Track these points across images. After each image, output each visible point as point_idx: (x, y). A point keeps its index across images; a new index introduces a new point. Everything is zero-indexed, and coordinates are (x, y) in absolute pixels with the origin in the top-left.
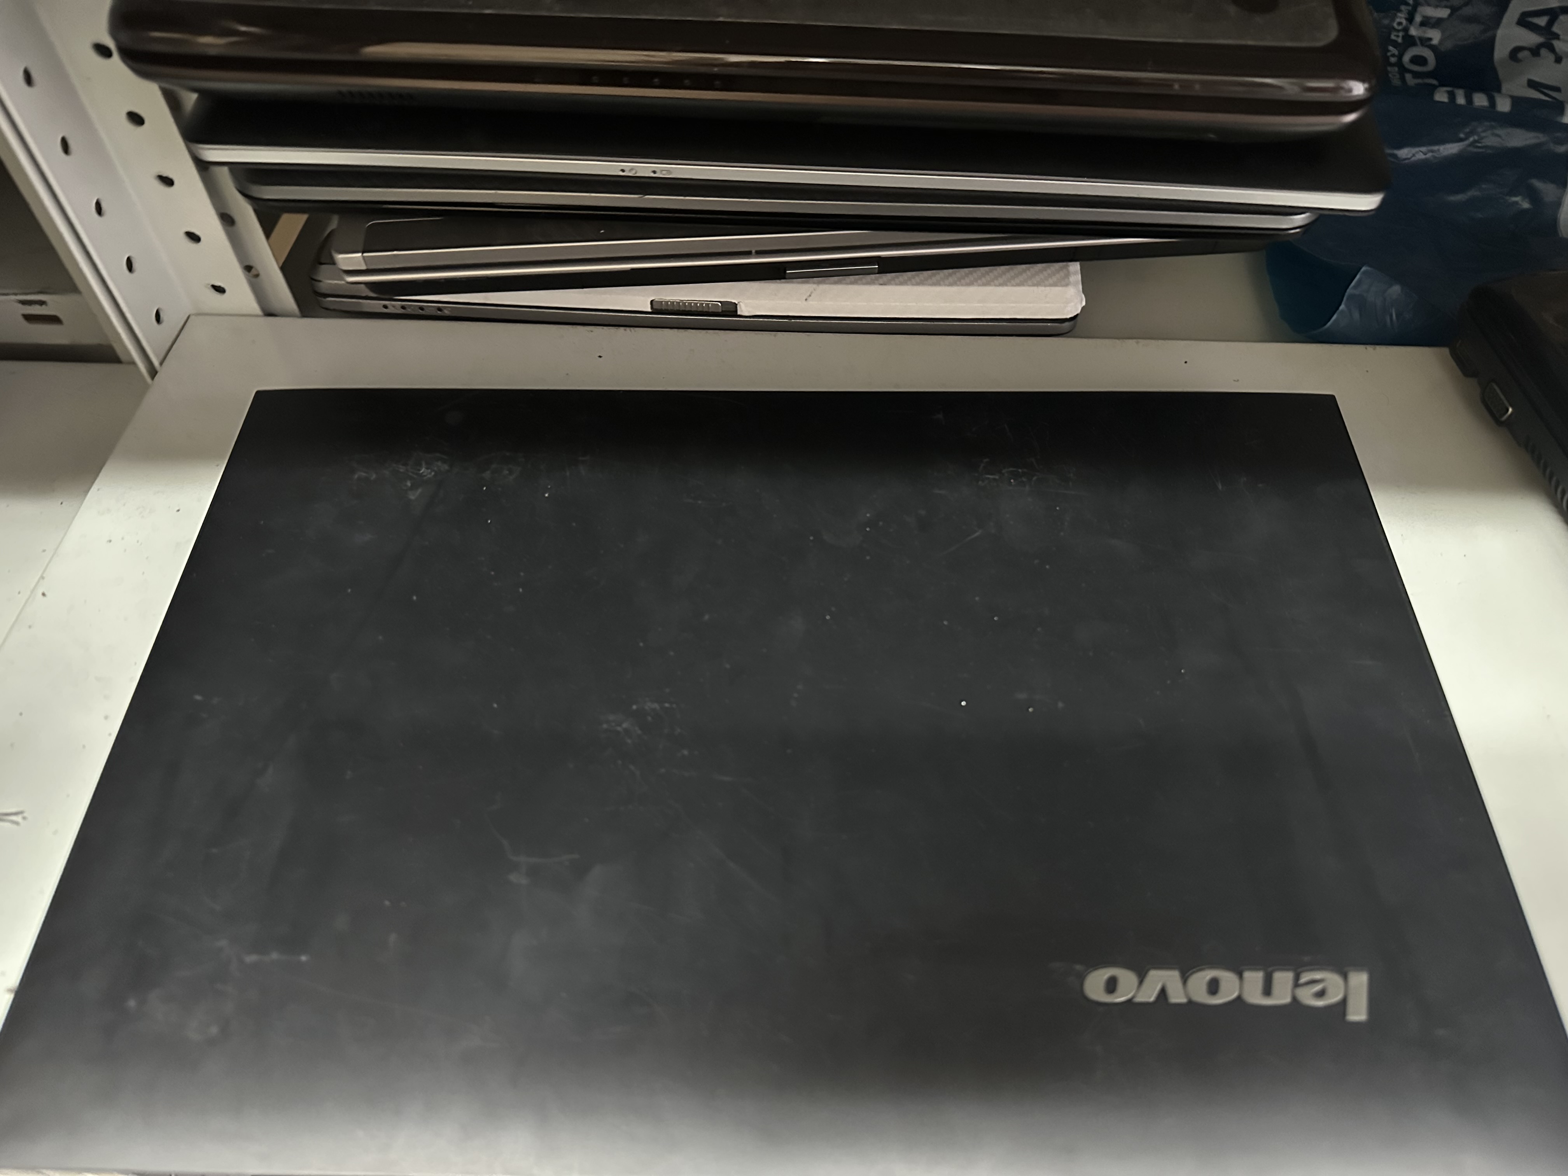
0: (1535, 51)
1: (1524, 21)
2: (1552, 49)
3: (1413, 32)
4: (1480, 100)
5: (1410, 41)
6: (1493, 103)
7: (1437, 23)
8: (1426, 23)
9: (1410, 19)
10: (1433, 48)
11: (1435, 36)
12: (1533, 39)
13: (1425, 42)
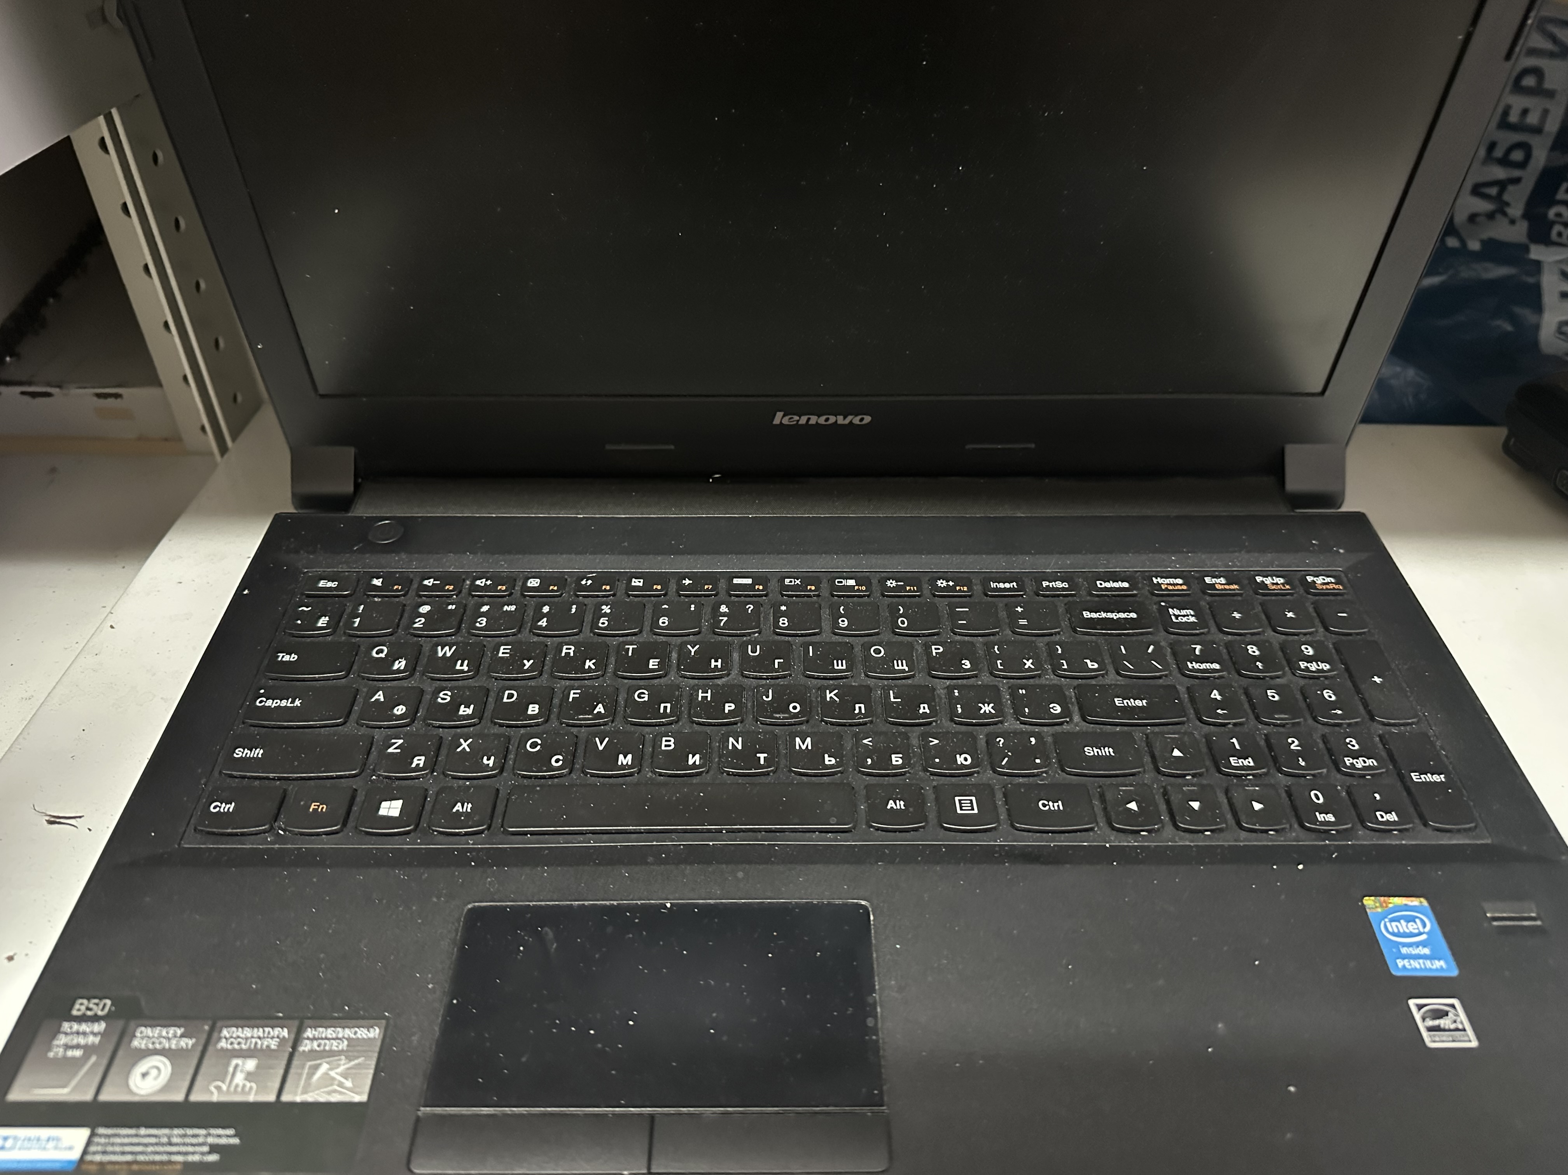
0: (1491, 216)
2: (1505, 214)
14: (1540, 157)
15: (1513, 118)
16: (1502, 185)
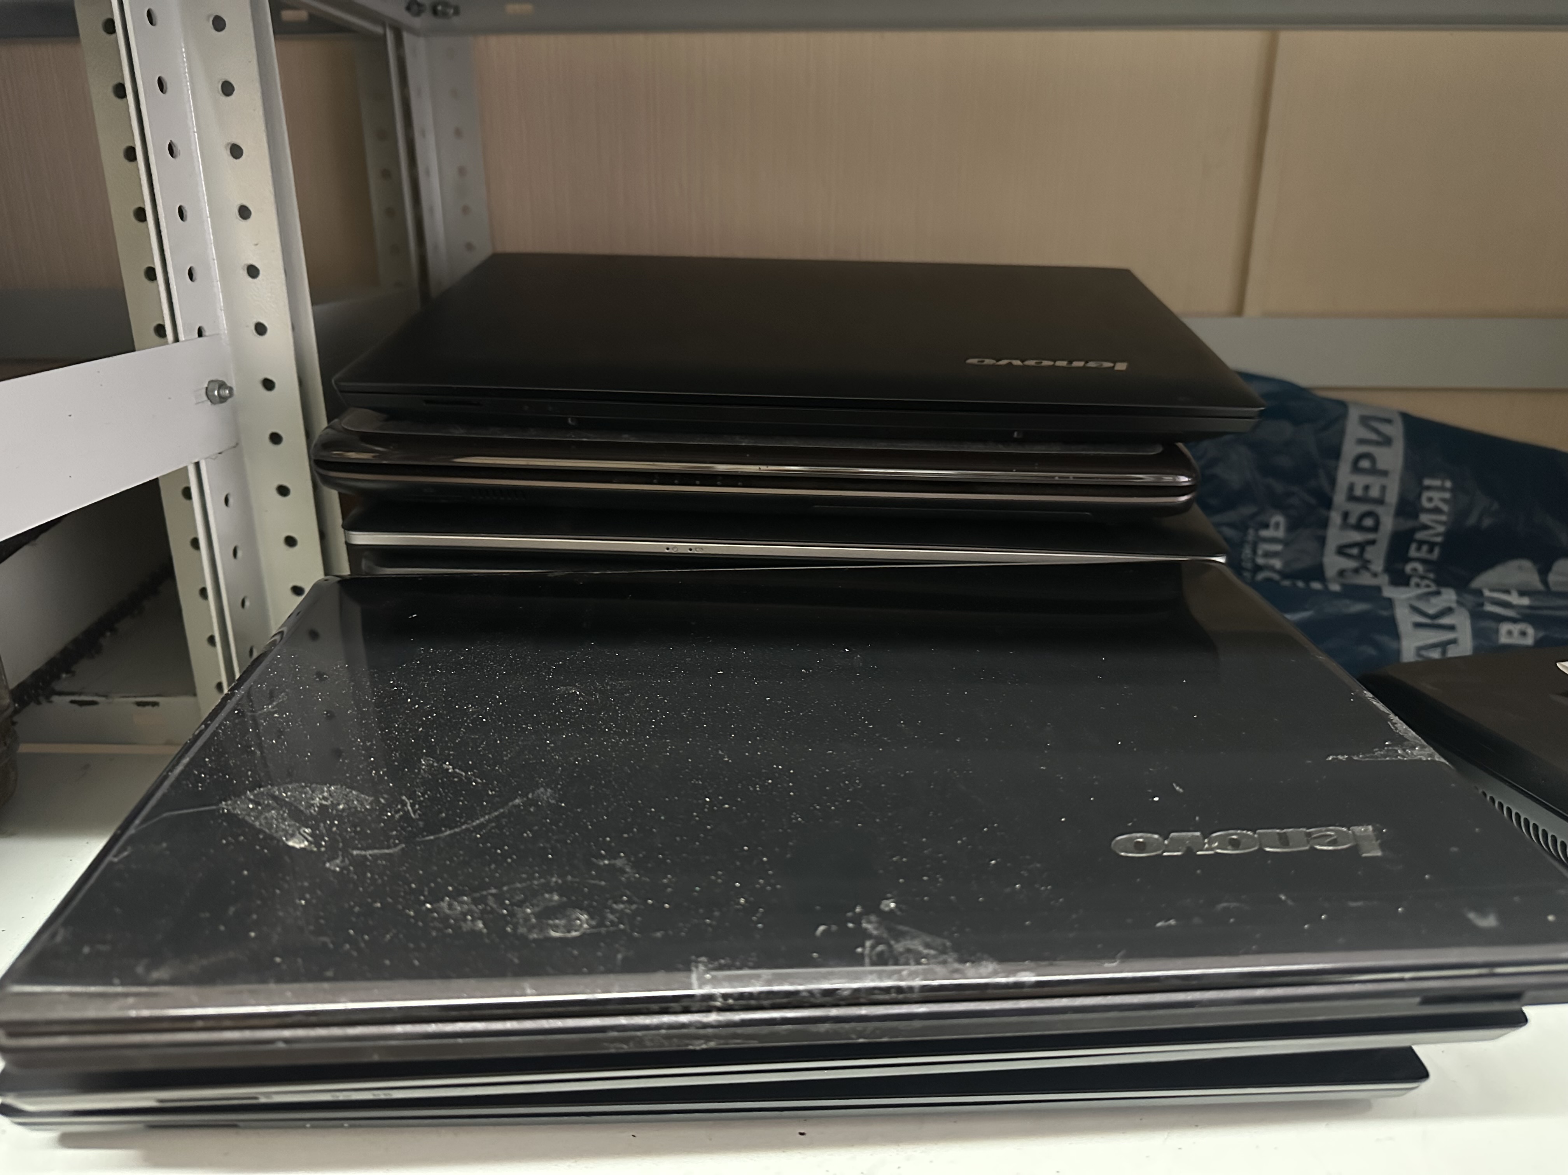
0: (1356, 571)
1: (1341, 551)
2: (1367, 569)
3: (1260, 561)
4: (1316, 586)
5: (1258, 568)
6: (1326, 587)
7: (1275, 554)
8: (1267, 555)
9: (1254, 552)
10: (1279, 572)
11: (1277, 563)
12: (1351, 564)
13: (1272, 568)
14: (1388, 523)
15: (1358, 492)
16: (1362, 546)
